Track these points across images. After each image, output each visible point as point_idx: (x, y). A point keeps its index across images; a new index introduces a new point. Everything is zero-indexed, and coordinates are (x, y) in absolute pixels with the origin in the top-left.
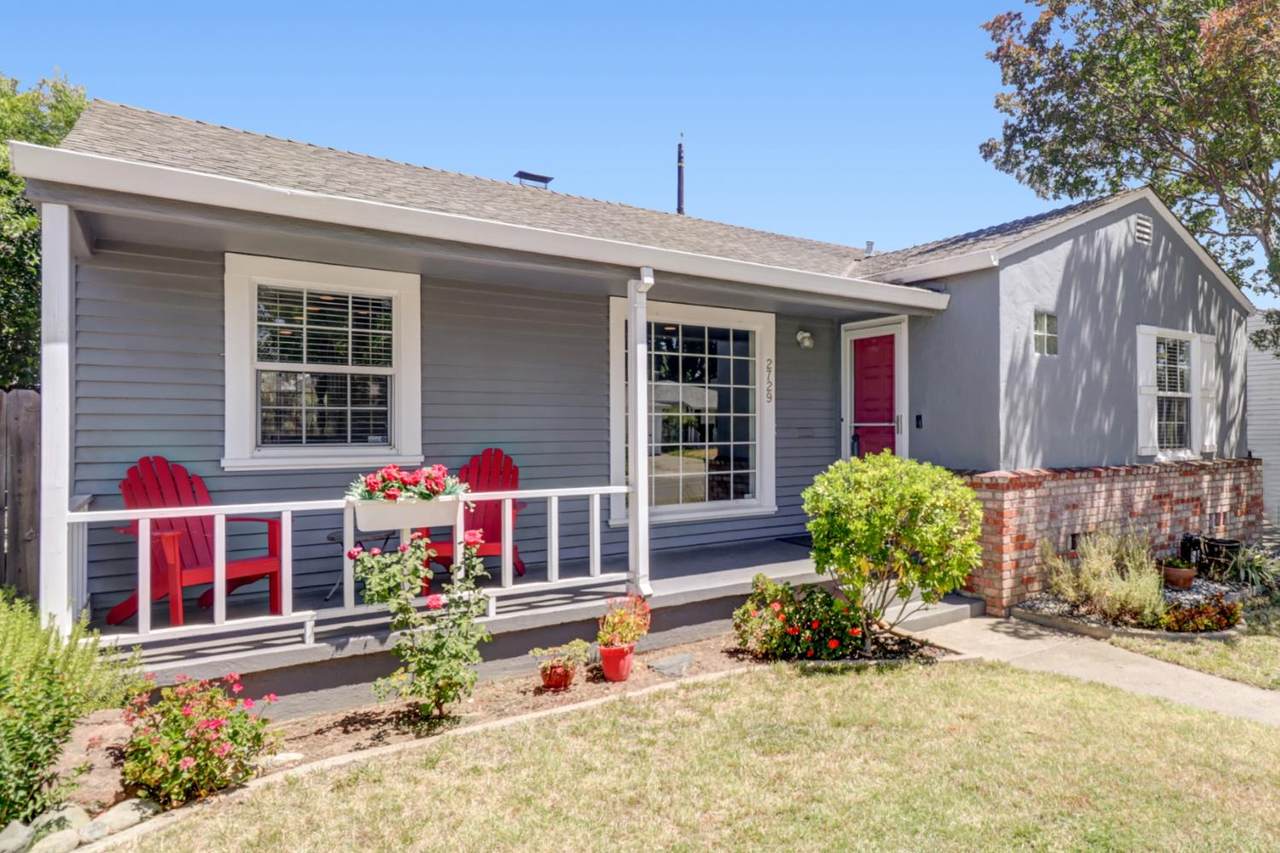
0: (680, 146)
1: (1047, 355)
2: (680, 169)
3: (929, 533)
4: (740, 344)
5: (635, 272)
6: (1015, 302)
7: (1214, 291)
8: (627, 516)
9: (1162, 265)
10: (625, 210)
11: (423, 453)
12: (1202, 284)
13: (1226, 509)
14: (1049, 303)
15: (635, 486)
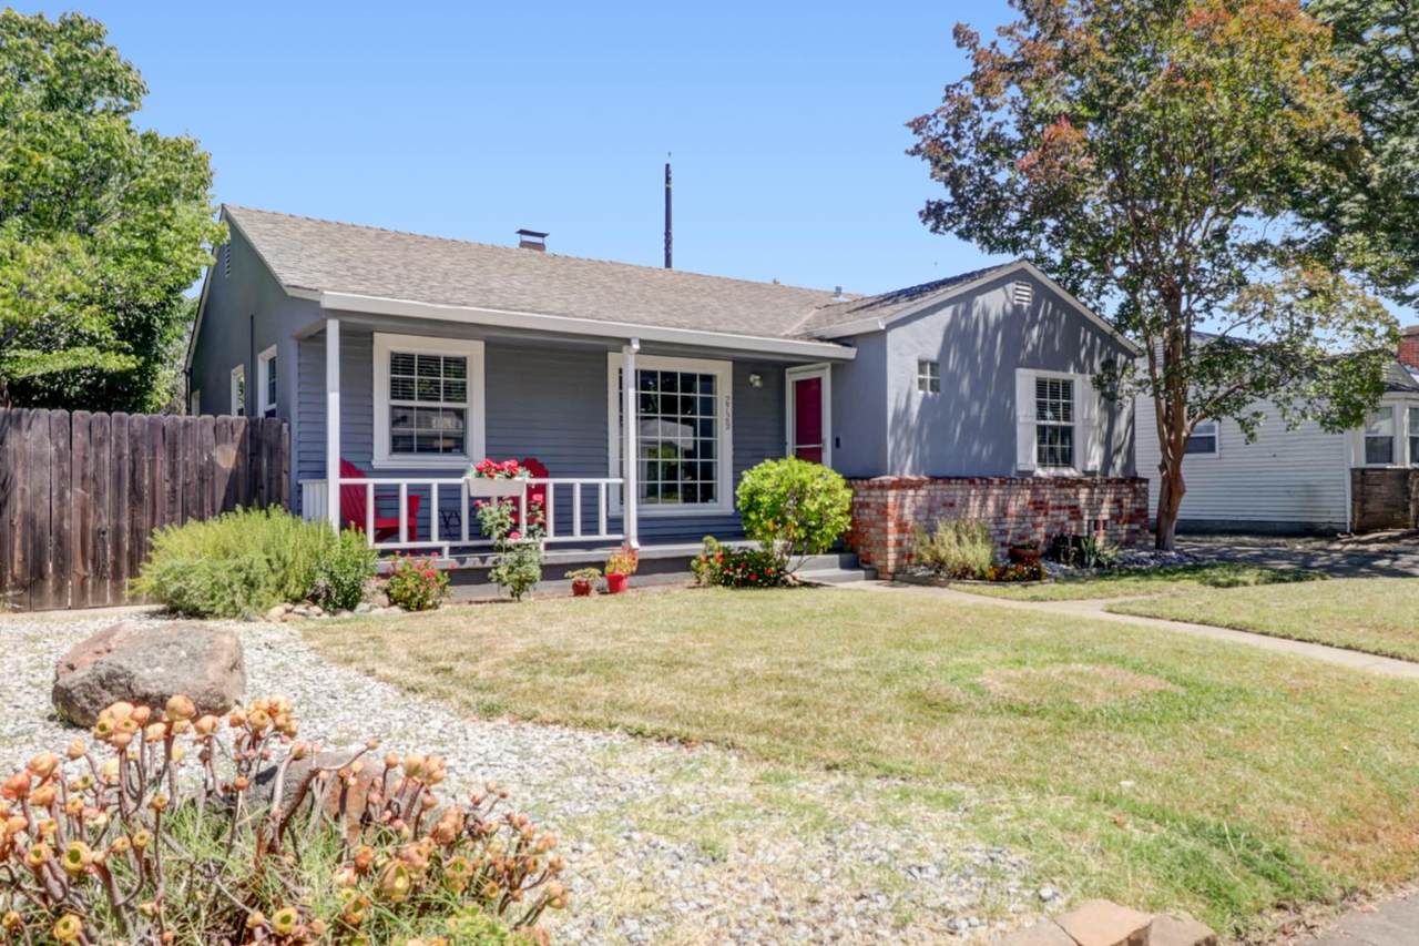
0: (668, 166)
1: (930, 393)
2: (668, 191)
3: (811, 506)
4: (705, 383)
5: (628, 341)
6: (901, 354)
7: (1098, 341)
8: (622, 510)
9: (1042, 323)
10: (616, 269)
12: (1086, 336)
13: (1106, 517)
14: (932, 353)
15: (628, 479)
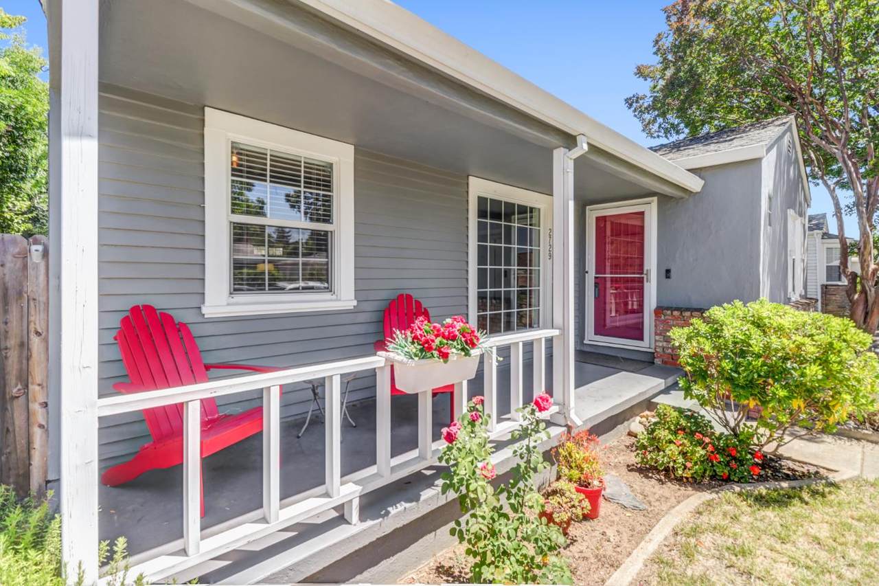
6: (765, 185)
11: (355, 298)
14: (771, 188)
